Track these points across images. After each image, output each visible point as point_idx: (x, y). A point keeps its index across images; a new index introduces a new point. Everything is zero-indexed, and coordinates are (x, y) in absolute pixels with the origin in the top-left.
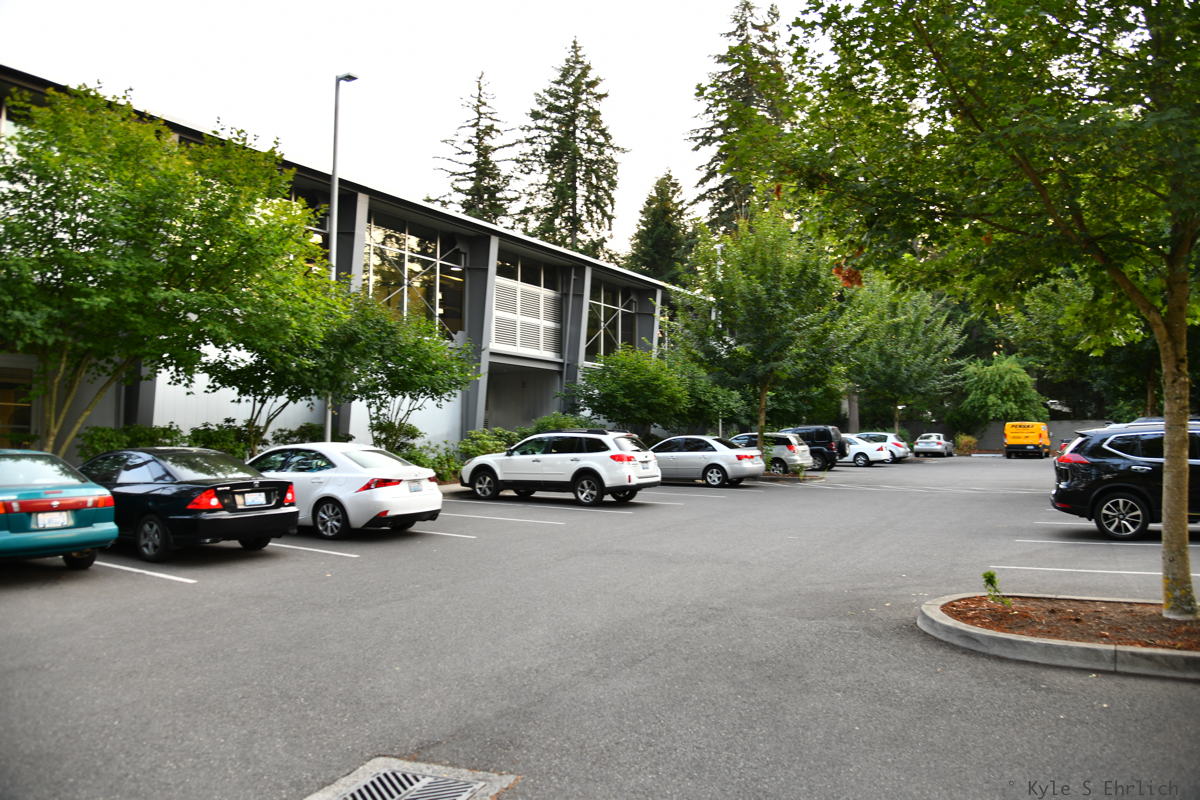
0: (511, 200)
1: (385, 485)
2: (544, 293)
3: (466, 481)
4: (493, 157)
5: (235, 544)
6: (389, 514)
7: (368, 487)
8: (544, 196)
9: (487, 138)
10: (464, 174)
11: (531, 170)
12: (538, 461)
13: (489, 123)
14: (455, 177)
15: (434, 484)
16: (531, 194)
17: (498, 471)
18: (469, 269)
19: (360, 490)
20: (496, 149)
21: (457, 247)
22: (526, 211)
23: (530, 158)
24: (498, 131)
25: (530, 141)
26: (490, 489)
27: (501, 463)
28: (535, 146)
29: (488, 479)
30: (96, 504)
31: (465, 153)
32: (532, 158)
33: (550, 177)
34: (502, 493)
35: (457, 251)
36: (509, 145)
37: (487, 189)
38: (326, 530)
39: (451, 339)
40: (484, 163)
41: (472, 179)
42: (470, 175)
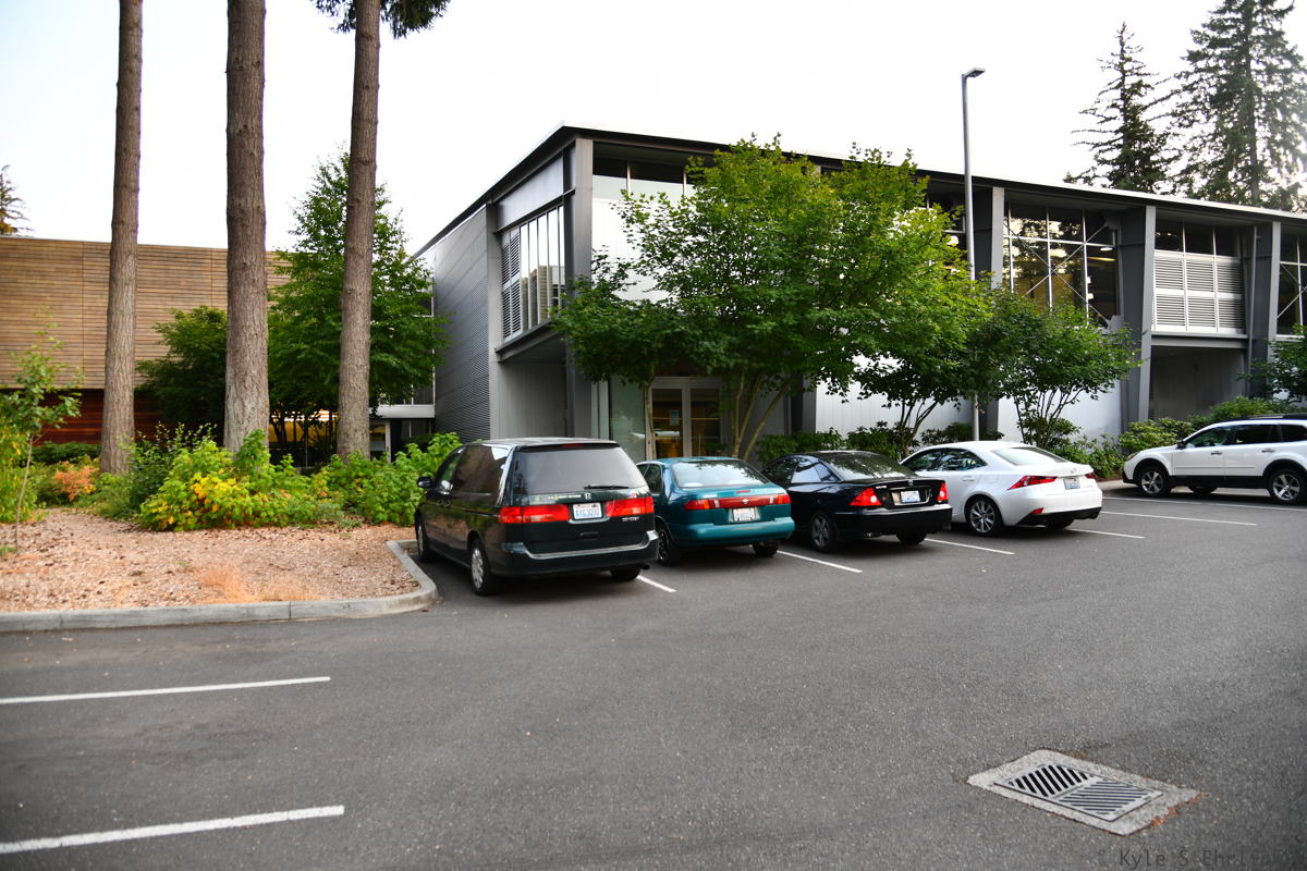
0: (1169, 161)
1: (1039, 483)
2: (1217, 261)
3: (1130, 477)
4: (1143, 117)
5: (894, 538)
6: (1044, 512)
7: (1020, 484)
8: (1211, 148)
9: (1134, 97)
10: (1110, 143)
11: (1191, 122)
12: (1218, 453)
13: (1135, 79)
14: (1097, 149)
15: (1093, 481)
16: (1194, 149)
17: (1168, 466)
18: (1121, 247)
19: (1012, 488)
20: (1146, 107)
21: (1105, 225)
22: (1189, 170)
23: (1190, 108)
24: (1148, 86)
25: (1189, 88)
26: (1159, 485)
27: (1171, 458)
28: (1196, 93)
29: (1156, 475)
30: (776, 501)
31: (1110, 119)
32: (1194, 107)
33: (1218, 124)
34: (1173, 490)
35: (1107, 229)
36: (1163, 99)
37: (1138, 154)
38: (979, 526)
39: (1105, 325)
40: (1132, 126)
41: (1119, 146)
42: (1116, 143)
